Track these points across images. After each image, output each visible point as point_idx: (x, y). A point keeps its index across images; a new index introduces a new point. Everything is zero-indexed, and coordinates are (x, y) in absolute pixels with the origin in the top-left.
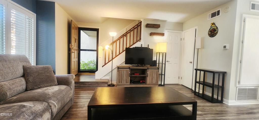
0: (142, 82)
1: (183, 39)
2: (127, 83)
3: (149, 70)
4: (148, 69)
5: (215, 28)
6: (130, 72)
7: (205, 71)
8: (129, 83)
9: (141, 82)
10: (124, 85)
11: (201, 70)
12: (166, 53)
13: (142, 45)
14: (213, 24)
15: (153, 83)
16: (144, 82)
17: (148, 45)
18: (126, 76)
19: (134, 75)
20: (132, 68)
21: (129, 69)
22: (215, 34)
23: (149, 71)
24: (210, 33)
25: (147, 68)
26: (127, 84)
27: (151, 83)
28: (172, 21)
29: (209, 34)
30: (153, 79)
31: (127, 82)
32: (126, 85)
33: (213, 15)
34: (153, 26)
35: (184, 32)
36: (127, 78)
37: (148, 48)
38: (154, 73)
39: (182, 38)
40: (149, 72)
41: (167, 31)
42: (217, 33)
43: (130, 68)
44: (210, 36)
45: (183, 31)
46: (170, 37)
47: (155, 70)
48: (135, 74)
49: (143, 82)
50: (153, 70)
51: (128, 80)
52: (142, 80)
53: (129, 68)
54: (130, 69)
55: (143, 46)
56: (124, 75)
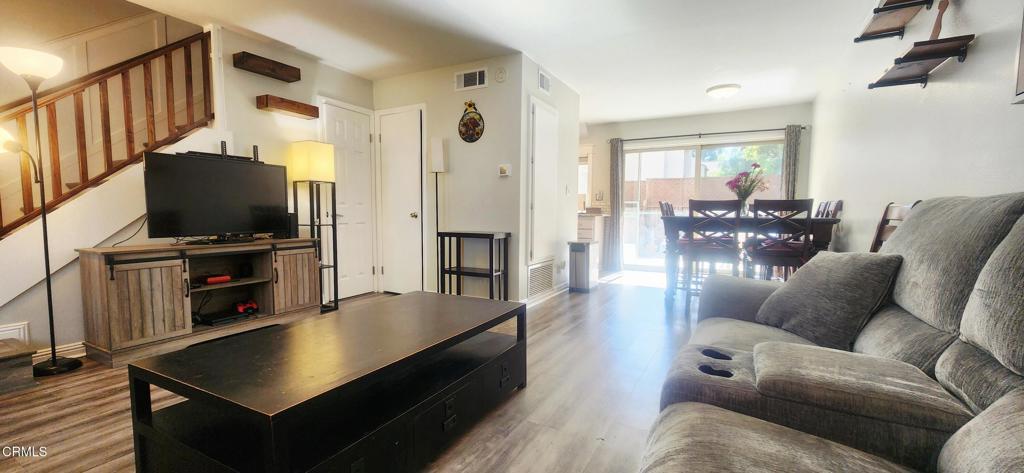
0: (245, 311)
1: (378, 139)
2: (174, 327)
3: (279, 252)
4: (274, 248)
5: (477, 117)
6: (186, 276)
7: (459, 236)
8: (189, 329)
9: (241, 309)
10: (163, 341)
11: (450, 235)
12: (334, 184)
13: (223, 144)
14: (470, 106)
15: (301, 302)
16: (255, 307)
17: (255, 148)
18: (167, 294)
19: (206, 284)
20: (198, 252)
21: (180, 262)
22: (478, 134)
23: (280, 259)
24: (463, 130)
25: (269, 247)
26: (180, 332)
27: (292, 306)
28: (340, 68)
29: (460, 132)
30: (300, 287)
31: (179, 322)
32: (171, 339)
33: (470, 80)
34: (273, 70)
35: (378, 113)
36: (172, 302)
37: (256, 161)
38: (299, 263)
39: (372, 133)
40: (279, 263)
41: (324, 101)
42: (482, 131)
43: (188, 253)
44: (465, 139)
45: (374, 110)
46: (337, 124)
47: (302, 251)
48: (209, 280)
49: (252, 308)
50: (295, 251)
51: (179, 314)
52: (244, 303)
53: (182, 255)
54: (188, 257)
55: (230, 152)
56: (158, 295)
